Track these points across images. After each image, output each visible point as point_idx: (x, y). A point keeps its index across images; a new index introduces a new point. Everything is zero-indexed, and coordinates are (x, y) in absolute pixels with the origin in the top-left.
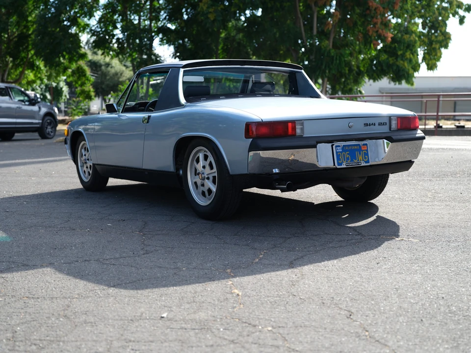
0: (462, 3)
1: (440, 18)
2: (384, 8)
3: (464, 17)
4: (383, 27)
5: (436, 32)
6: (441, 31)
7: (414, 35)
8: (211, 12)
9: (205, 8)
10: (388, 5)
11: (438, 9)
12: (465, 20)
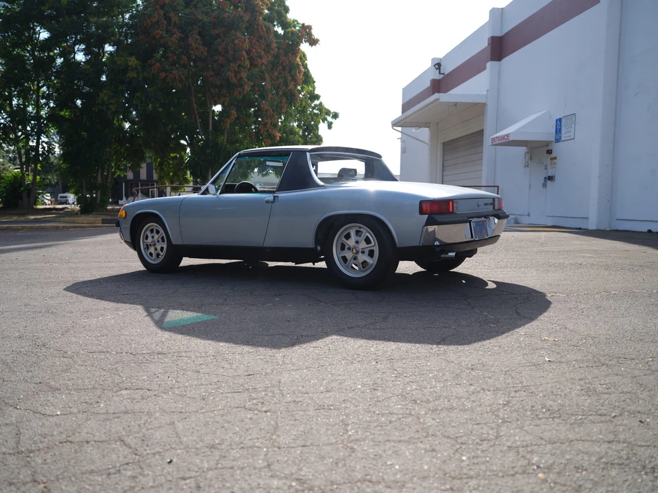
0: (330, 111)
1: (313, 123)
2: (273, 111)
3: (331, 123)
4: (272, 127)
5: (309, 134)
6: (314, 134)
7: (297, 136)
8: (112, 104)
9: (105, 99)
10: (277, 108)
11: (310, 114)
12: (333, 125)
